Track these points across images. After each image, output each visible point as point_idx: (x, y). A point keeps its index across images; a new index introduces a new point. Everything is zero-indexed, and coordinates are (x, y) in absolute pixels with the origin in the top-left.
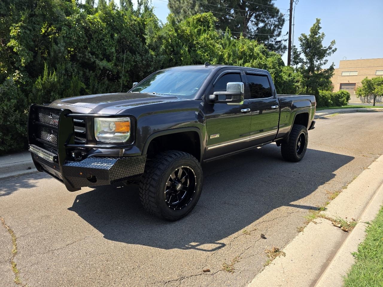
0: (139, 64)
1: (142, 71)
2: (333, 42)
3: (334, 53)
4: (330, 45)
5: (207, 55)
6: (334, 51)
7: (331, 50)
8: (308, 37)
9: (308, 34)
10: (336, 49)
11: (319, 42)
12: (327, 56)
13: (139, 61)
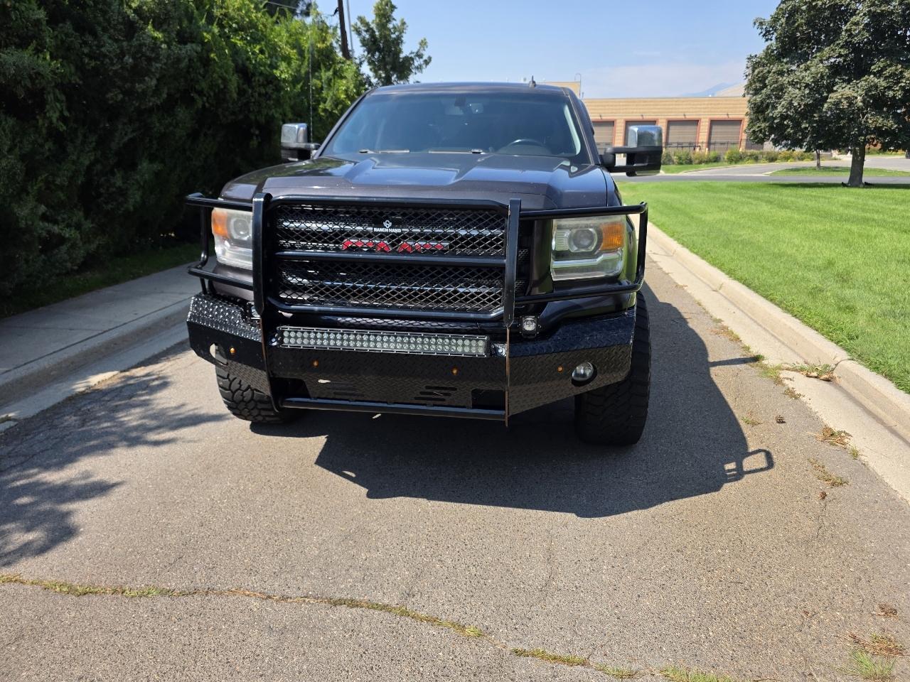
0: (113, 64)
1: (119, 87)
2: (423, 44)
3: (428, 66)
4: (418, 48)
5: (262, 52)
6: (427, 62)
7: (422, 61)
8: (373, 26)
9: (371, 18)
10: (430, 58)
11: (398, 41)
12: (416, 73)
13: (112, 55)
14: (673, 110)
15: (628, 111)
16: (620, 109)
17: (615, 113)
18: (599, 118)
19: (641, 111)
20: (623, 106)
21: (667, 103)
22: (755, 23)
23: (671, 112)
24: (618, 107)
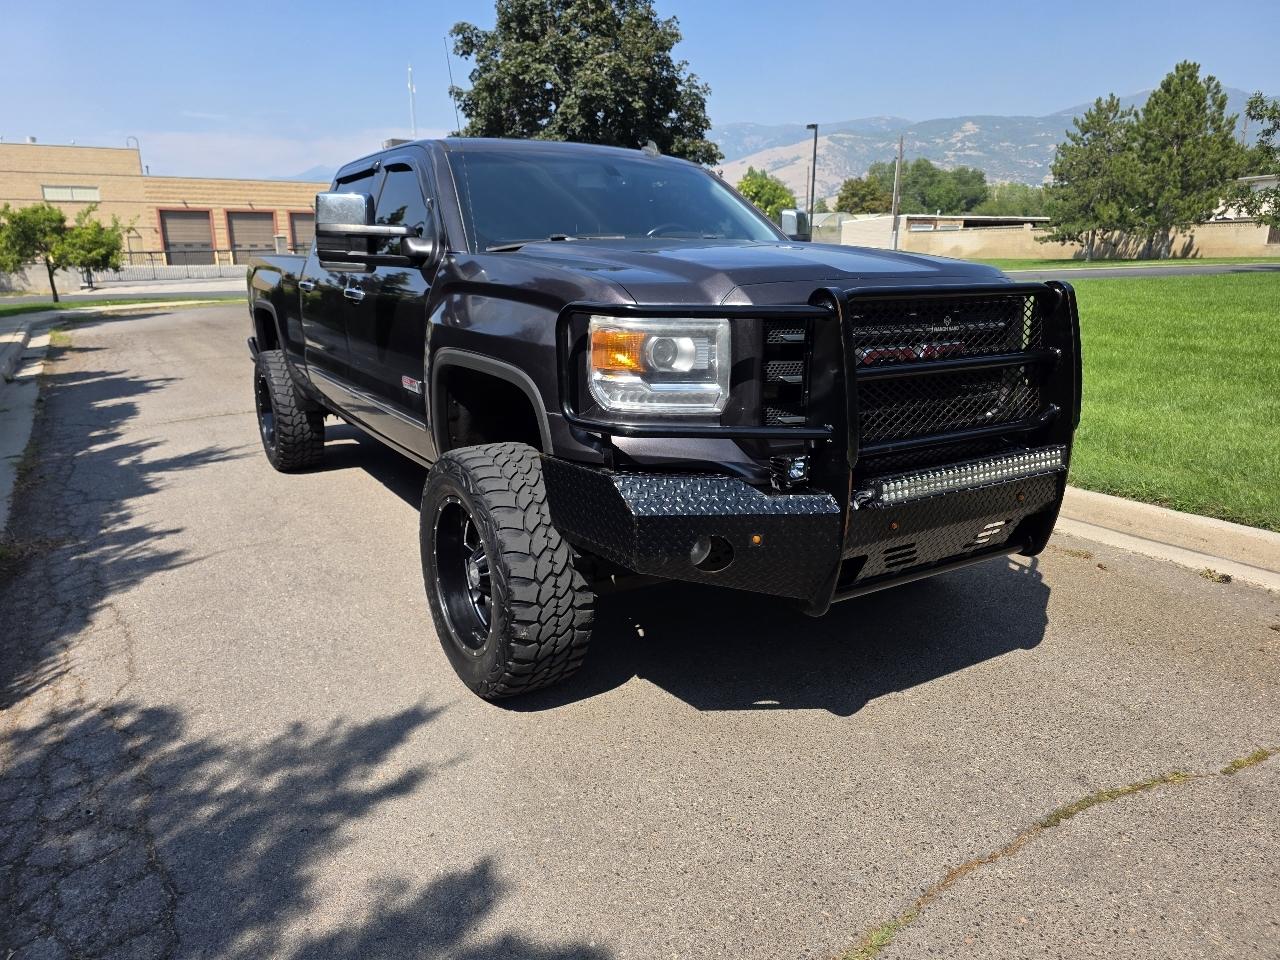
14: (295, 199)
15: (227, 197)
16: (214, 194)
17: (208, 199)
18: (183, 206)
19: (250, 198)
20: (218, 189)
21: (284, 189)
22: (450, 93)
23: (293, 201)
24: (210, 191)
